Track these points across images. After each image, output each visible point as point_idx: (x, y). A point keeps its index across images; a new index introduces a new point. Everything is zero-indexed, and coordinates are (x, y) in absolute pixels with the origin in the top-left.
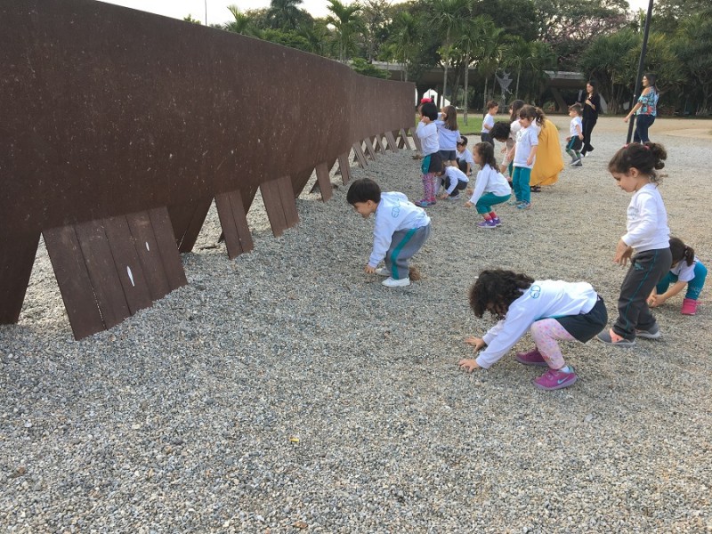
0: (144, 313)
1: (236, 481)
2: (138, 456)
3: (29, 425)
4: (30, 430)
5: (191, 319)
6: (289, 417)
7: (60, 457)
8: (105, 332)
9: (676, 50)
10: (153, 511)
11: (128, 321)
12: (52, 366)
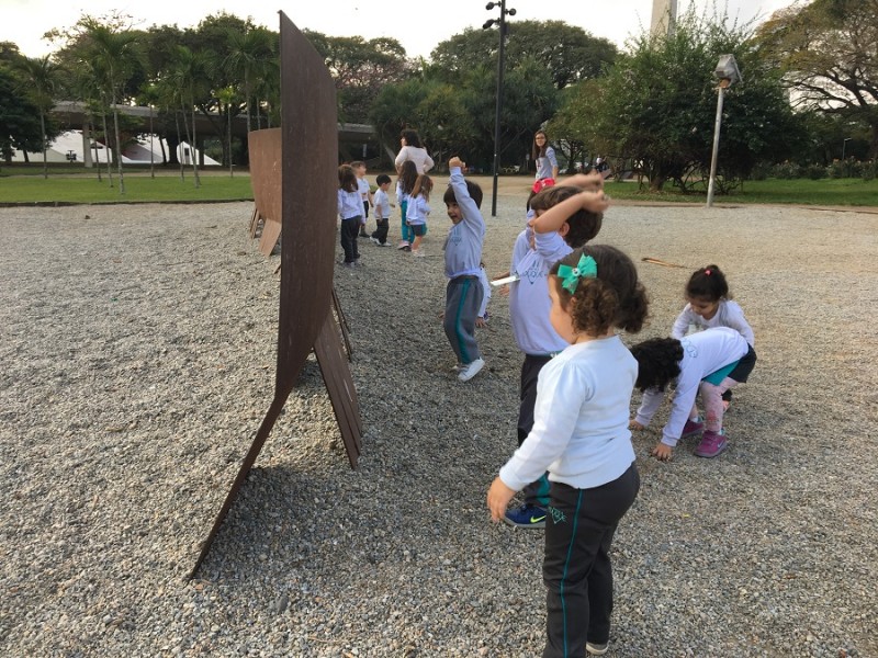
9: (466, 103)
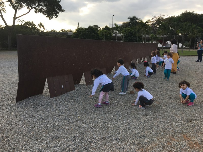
0: (64, 94)
1: (66, 122)
2: (52, 116)
3: (38, 110)
4: (38, 111)
5: (73, 96)
6: (80, 114)
7: (41, 115)
8: (56, 97)
10: (50, 124)
11: (61, 96)
12: (45, 101)
